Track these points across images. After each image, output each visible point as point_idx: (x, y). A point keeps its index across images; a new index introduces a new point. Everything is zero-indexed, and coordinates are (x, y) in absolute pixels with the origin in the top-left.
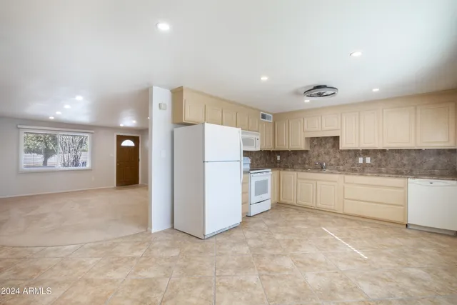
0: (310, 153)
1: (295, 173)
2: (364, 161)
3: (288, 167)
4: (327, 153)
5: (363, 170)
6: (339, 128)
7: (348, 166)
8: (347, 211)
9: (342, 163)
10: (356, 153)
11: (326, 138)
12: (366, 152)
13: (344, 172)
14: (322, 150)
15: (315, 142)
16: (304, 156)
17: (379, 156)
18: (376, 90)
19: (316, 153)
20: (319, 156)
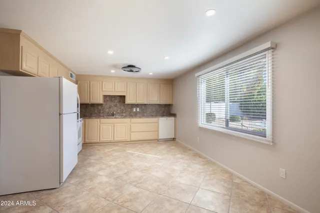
0: (104, 105)
1: (99, 120)
2: (136, 110)
3: (87, 116)
4: (116, 106)
5: (135, 115)
6: (126, 90)
7: (128, 113)
8: (133, 139)
9: (124, 111)
10: (133, 106)
11: (115, 96)
12: (137, 105)
13: (125, 117)
14: (112, 104)
15: (108, 99)
16: (100, 108)
17: (143, 107)
18: (151, 74)
19: (108, 106)
20: (110, 108)
